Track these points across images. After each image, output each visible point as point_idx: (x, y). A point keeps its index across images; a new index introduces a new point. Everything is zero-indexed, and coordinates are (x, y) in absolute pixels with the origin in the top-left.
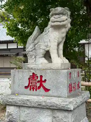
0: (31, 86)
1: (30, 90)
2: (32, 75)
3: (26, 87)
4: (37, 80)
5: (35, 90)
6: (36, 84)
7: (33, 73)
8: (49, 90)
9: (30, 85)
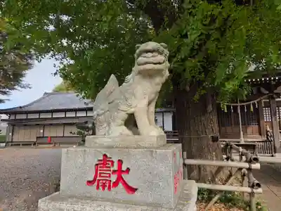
0: (99, 180)
1: (98, 188)
2: (101, 158)
3: (90, 183)
4: (112, 169)
5: (106, 188)
6: (110, 176)
7: (105, 156)
8: (136, 189)
9: (98, 178)
